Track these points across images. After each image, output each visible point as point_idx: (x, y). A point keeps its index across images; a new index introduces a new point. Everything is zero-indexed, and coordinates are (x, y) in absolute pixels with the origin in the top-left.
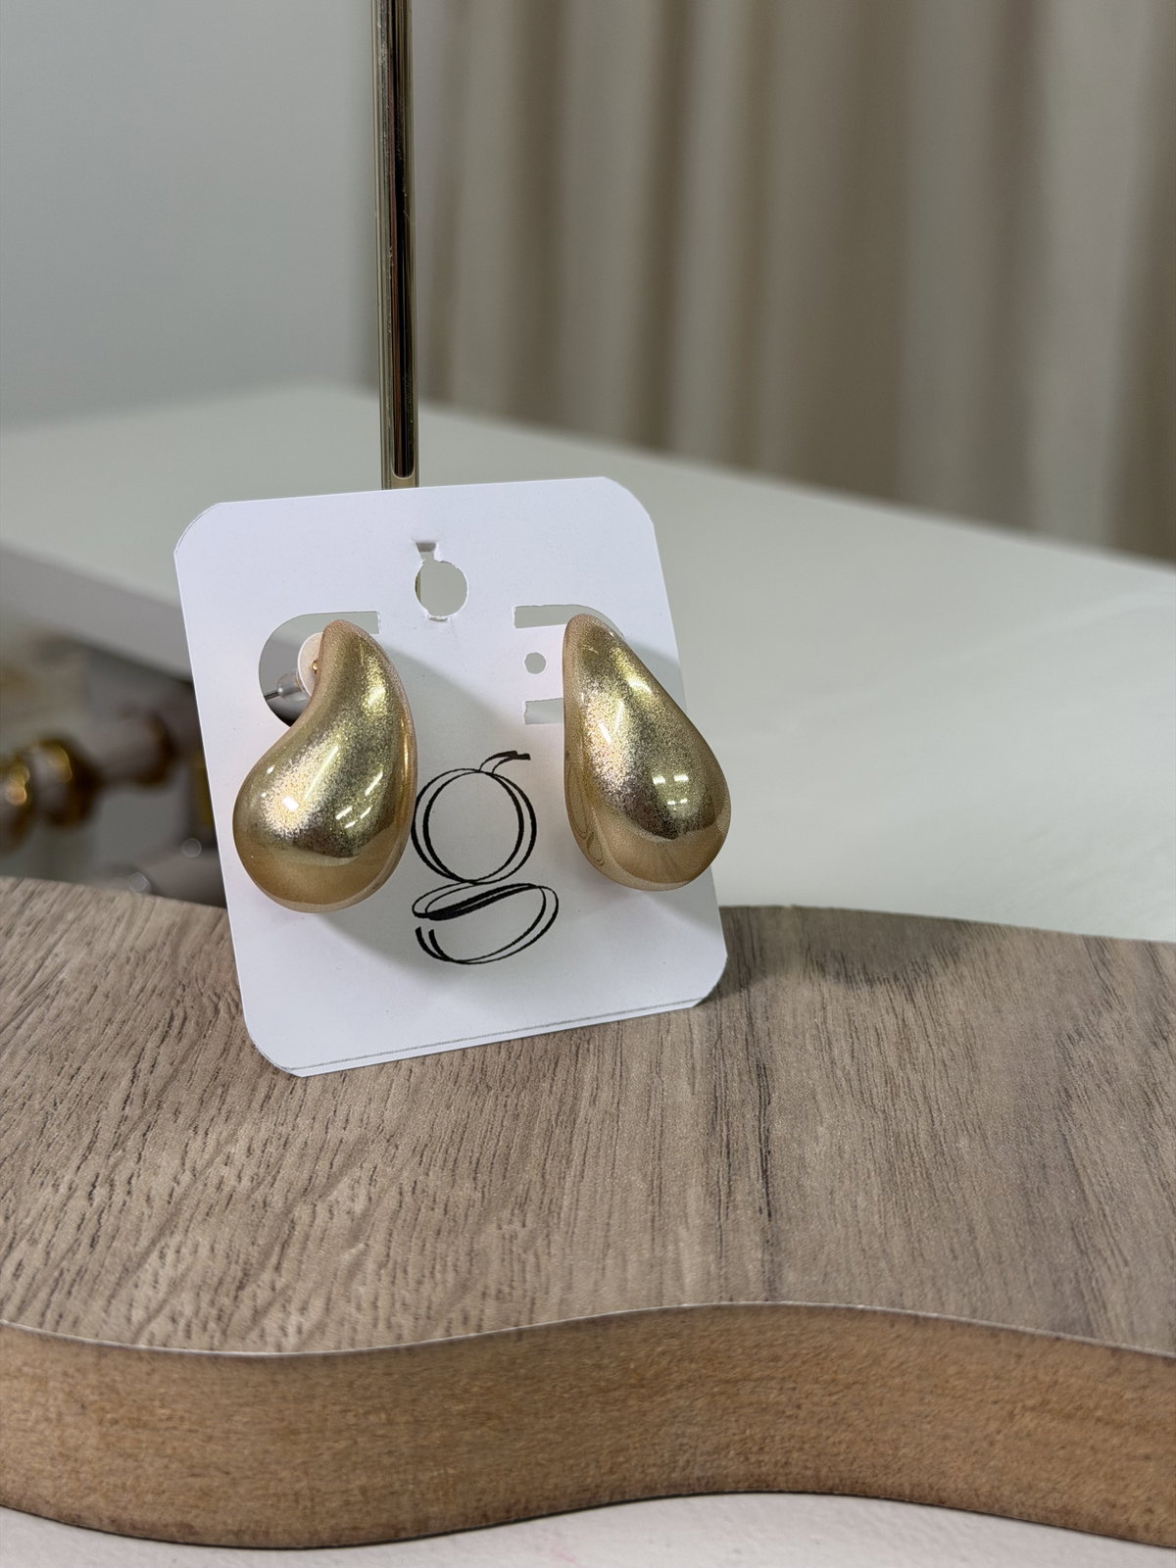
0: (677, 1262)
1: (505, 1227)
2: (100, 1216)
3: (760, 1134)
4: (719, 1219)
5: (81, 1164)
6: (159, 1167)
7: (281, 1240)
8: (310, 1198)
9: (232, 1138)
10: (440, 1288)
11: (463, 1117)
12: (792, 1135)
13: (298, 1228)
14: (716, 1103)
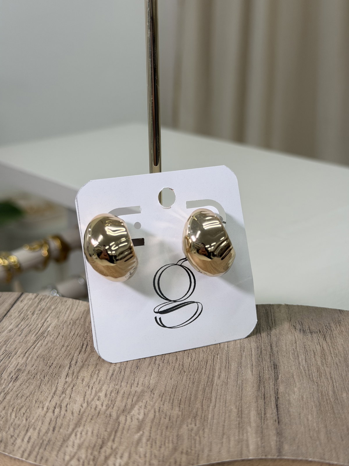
0: (247, 441)
1: (189, 426)
2: (56, 420)
3: (275, 391)
4: (261, 424)
5: (51, 399)
6: (76, 401)
7: (115, 430)
8: (125, 414)
9: (100, 390)
10: (167, 450)
11: (176, 383)
12: (286, 391)
13: (121, 425)
14: (260, 378)
